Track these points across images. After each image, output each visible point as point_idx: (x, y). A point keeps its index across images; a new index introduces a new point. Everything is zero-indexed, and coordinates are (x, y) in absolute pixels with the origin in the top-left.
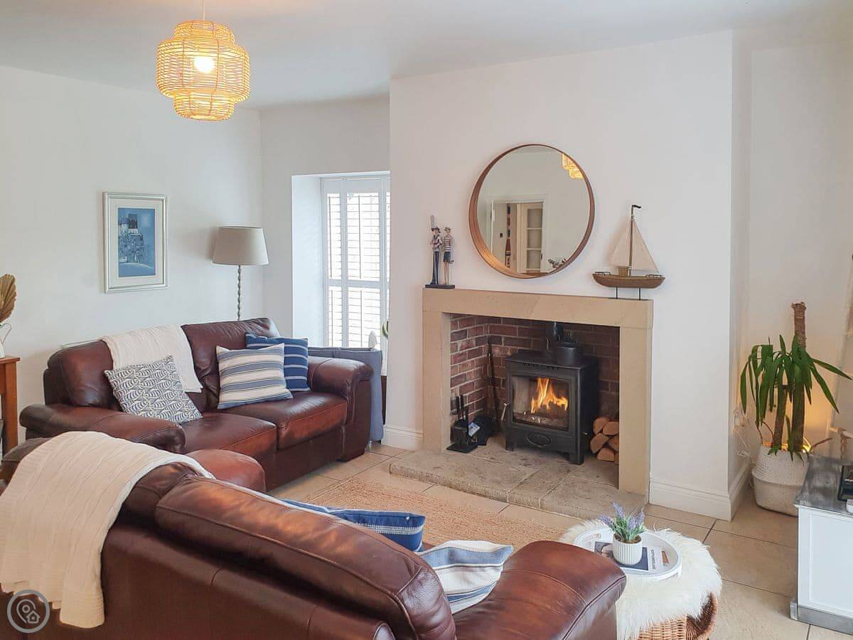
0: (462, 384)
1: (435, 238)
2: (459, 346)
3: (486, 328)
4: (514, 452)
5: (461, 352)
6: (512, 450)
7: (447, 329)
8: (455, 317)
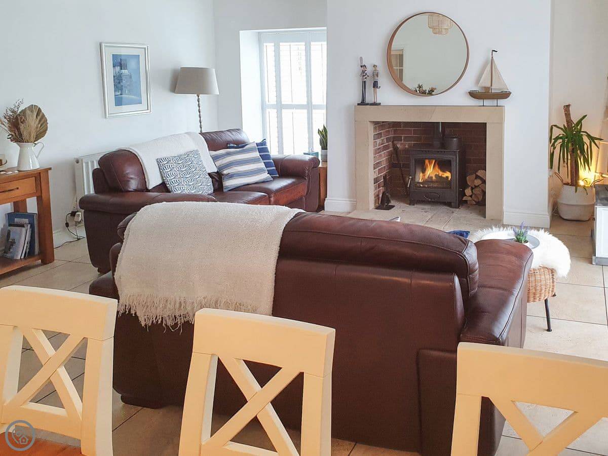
0: (379, 168)
1: (363, 72)
2: (378, 143)
3: (392, 131)
4: (415, 206)
5: (378, 147)
6: (414, 205)
7: (371, 132)
8: (376, 123)
